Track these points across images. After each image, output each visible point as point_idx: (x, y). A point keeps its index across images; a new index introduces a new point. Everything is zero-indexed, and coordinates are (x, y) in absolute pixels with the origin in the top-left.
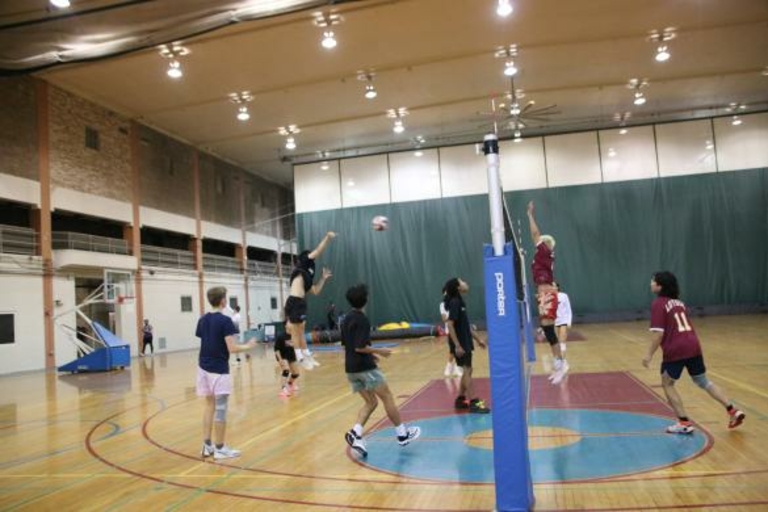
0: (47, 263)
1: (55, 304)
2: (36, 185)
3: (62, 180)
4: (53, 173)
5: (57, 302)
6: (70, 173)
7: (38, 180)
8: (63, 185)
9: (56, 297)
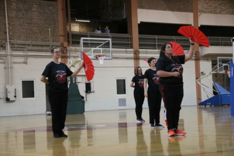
0: (197, 53)
1: (201, 74)
2: (191, 15)
3: (204, 9)
4: (200, 7)
5: (202, 73)
6: (209, 4)
7: (192, 12)
8: (205, 13)
9: (201, 71)
